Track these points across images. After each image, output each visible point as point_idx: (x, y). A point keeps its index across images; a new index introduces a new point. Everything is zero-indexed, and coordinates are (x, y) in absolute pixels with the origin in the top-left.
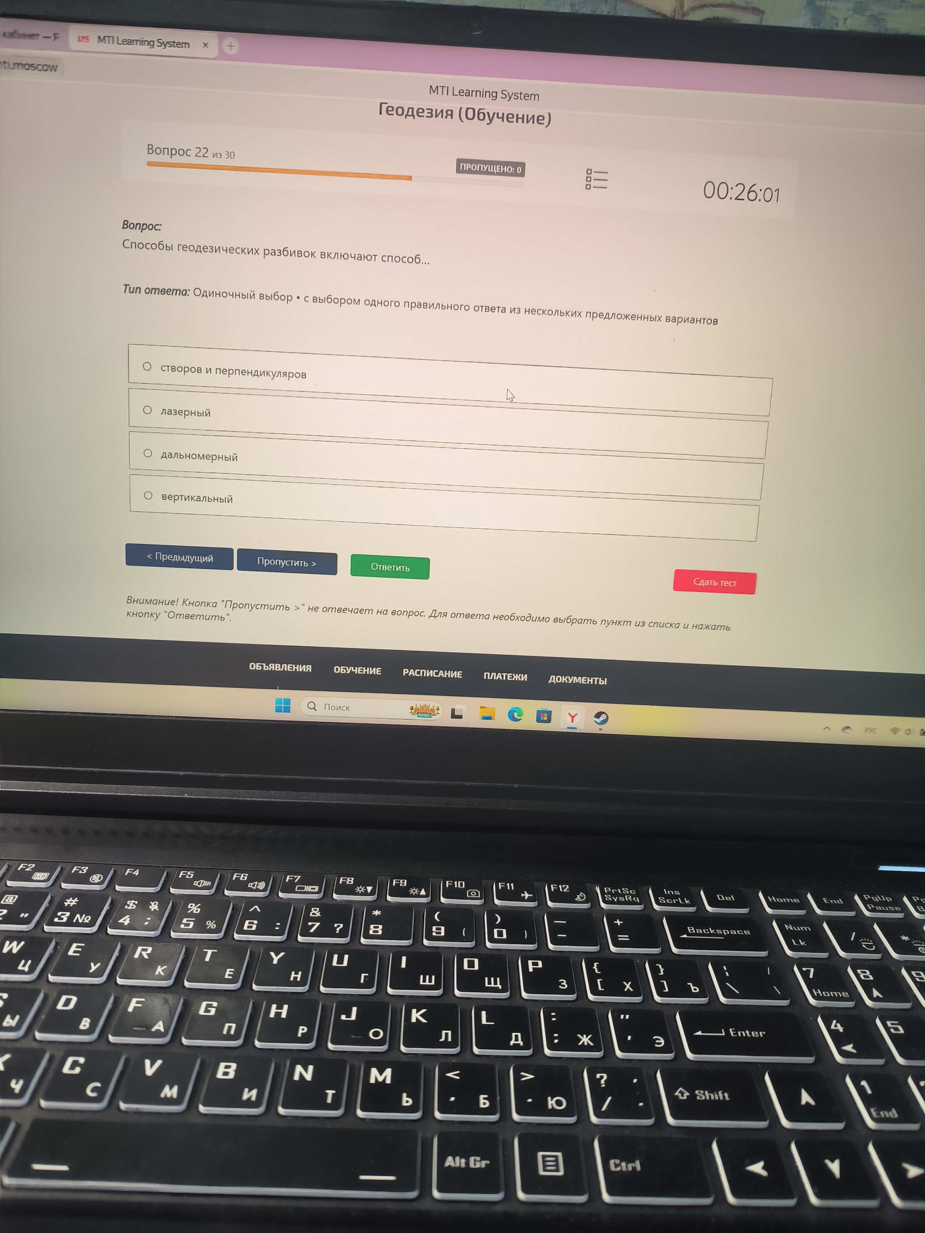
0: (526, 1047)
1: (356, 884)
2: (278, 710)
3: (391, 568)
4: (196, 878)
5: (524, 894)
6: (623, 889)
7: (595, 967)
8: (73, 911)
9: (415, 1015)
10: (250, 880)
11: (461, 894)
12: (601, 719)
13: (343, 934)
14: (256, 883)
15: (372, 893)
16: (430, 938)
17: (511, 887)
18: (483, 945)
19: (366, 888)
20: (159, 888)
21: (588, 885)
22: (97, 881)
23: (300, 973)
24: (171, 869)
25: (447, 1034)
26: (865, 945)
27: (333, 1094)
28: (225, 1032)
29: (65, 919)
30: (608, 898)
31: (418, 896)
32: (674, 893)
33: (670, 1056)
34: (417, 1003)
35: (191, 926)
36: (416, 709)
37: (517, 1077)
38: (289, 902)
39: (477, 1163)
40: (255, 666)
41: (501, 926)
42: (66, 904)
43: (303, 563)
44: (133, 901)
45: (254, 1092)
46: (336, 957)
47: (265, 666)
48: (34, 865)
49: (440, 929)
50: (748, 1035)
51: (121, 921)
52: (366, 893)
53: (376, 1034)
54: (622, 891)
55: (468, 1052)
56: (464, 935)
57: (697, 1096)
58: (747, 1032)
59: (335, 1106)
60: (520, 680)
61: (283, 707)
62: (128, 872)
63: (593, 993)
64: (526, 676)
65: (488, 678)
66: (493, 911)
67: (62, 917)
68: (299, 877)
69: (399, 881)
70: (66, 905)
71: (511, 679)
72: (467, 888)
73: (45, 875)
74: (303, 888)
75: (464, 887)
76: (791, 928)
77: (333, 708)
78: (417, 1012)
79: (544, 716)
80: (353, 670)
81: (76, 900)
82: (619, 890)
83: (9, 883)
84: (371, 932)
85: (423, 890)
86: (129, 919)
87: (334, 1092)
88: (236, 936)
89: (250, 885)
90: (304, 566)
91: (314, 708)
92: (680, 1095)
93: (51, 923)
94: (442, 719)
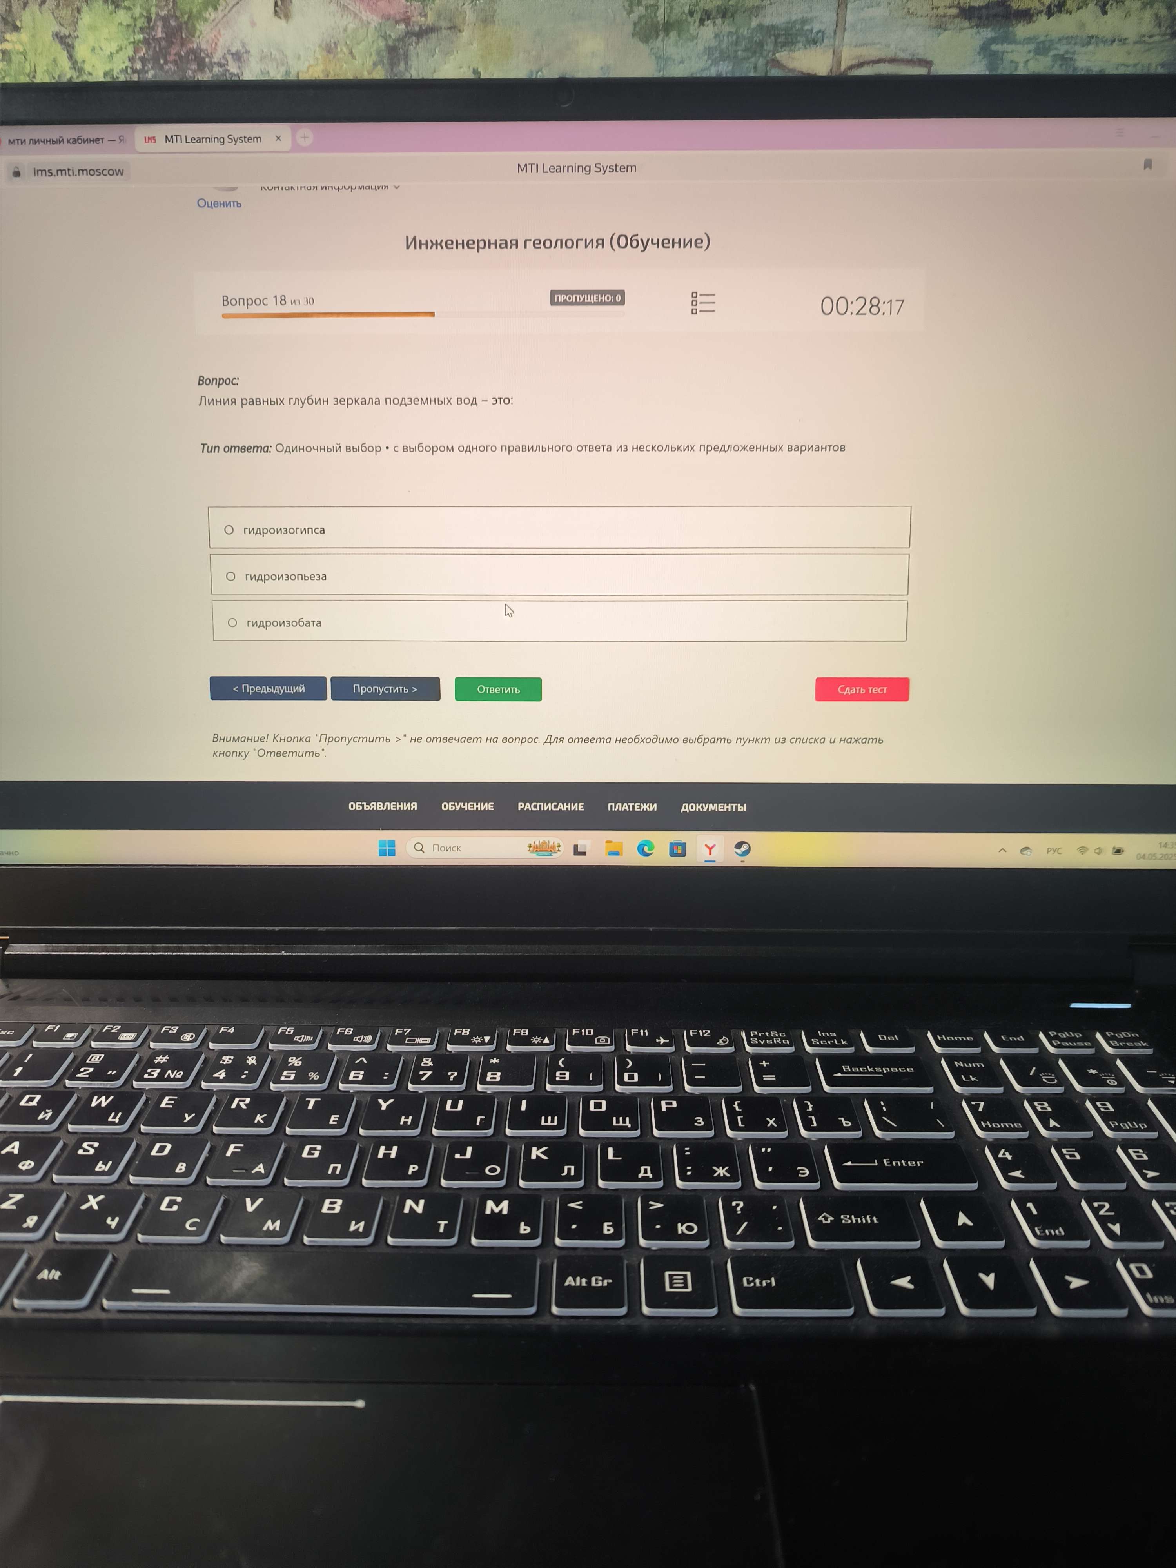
0: (656, 1178)
1: (472, 1034)
2: (382, 853)
3: (499, 690)
4: (296, 1033)
5: (659, 1039)
6: (771, 1032)
7: (736, 1105)
8: (164, 1067)
9: (535, 1153)
10: (355, 1034)
11: (589, 1042)
12: (743, 849)
13: (458, 1081)
14: (362, 1036)
15: (490, 1043)
16: (553, 1082)
17: (644, 1033)
18: (613, 1089)
19: (483, 1038)
20: (255, 1045)
21: (732, 1031)
22: (189, 1039)
23: (411, 1117)
24: (269, 1027)
25: (569, 1170)
26: (1046, 1079)
27: (445, 1224)
28: (330, 1172)
29: (155, 1075)
30: (754, 1041)
31: (541, 1044)
32: (830, 1035)
33: (816, 1186)
34: (539, 1142)
35: (292, 1078)
36: (534, 847)
37: (645, 1206)
38: (398, 1055)
39: (597, 1282)
40: (355, 806)
41: (632, 1069)
42: (156, 1061)
43: (403, 689)
44: (229, 1057)
45: (362, 1224)
46: (449, 1102)
47: (365, 806)
48: (120, 1027)
49: (565, 1074)
50: (904, 1165)
51: (216, 1075)
52: (483, 1043)
53: (492, 1170)
54: (770, 1034)
55: (593, 1186)
56: (591, 1079)
57: (842, 1220)
58: (903, 1161)
59: (448, 1234)
60: (648, 810)
61: (387, 850)
62: (222, 1029)
63: (731, 1129)
64: (655, 805)
65: (613, 810)
66: (623, 1057)
67: (152, 1073)
68: (410, 1030)
69: (521, 1031)
70: (156, 1063)
71: (639, 810)
72: (595, 1035)
73: (132, 1036)
74: (414, 1040)
75: (592, 1034)
76: (962, 1065)
77: (443, 849)
78: (538, 1149)
79: (677, 849)
80: (463, 807)
81: (167, 1057)
82: (767, 1033)
83: (94, 1044)
84: (488, 1079)
85: (546, 1038)
86: (225, 1073)
87: (446, 1222)
88: (341, 1086)
89: (356, 1039)
90: (405, 692)
91: (421, 850)
92: (823, 1219)
93: (140, 1079)
94: (564, 857)
